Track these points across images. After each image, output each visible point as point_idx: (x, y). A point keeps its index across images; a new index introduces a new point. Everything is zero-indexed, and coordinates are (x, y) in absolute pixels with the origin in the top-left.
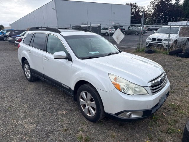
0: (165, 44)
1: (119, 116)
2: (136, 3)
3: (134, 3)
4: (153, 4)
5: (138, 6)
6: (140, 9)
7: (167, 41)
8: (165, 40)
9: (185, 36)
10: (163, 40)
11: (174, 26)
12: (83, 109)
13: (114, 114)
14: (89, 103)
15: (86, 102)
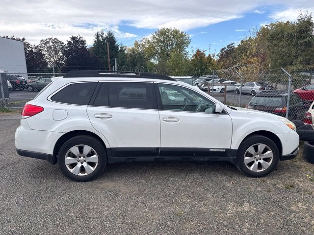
2: (24, 39)
3: (21, 38)
4: (45, 44)
5: (28, 44)
12: (249, 168)
13: (291, 153)
14: (260, 156)
15: (255, 158)
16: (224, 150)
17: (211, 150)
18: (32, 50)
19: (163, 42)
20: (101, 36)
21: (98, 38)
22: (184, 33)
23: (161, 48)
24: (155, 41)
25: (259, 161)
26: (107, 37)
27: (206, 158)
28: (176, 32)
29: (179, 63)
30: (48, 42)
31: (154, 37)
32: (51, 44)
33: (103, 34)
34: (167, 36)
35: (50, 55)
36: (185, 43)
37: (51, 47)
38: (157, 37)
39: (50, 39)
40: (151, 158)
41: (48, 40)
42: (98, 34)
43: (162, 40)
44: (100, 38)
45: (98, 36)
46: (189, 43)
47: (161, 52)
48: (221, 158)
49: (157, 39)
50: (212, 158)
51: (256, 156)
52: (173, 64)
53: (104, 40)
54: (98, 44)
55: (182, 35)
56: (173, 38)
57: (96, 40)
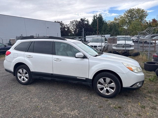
0: (99, 49)
1: (133, 87)
2: (62, 22)
3: (61, 21)
4: (72, 23)
5: (63, 24)
6: (65, 26)
7: (100, 47)
8: (99, 46)
9: (111, 44)
10: (97, 47)
11: (94, 38)
12: (100, 91)
13: (130, 87)
14: (108, 85)
15: (104, 86)
16: (85, 79)
17: (78, 78)
18: (64, 26)
19: (130, 16)
20: (96, 17)
21: (94, 18)
22: (144, 10)
23: (129, 20)
24: (126, 16)
25: (107, 88)
26: (98, 17)
27: (76, 82)
28: (139, 10)
29: (136, 28)
30: (73, 22)
31: (125, 14)
32: (74, 23)
33: (97, 16)
34: (133, 13)
35: (74, 28)
36: (144, 16)
37: (74, 24)
38: (127, 14)
39: (74, 21)
40: (50, 78)
41: (73, 21)
42: (94, 16)
43: (130, 15)
44: (95, 18)
45: (94, 17)
46: (147, 15)
47: (129, 22)
48: (84, 83)
49: (127, 15)
50: (79, 82)
51: (105, 85)
52: (133, 28)
53: (97, 19)
54: (94, 21)
55: (143, 11)
56: (137, 13)
57: (93, 19)
